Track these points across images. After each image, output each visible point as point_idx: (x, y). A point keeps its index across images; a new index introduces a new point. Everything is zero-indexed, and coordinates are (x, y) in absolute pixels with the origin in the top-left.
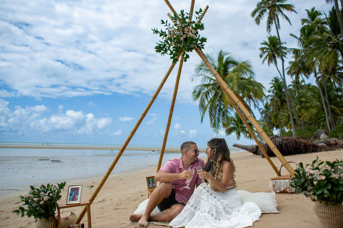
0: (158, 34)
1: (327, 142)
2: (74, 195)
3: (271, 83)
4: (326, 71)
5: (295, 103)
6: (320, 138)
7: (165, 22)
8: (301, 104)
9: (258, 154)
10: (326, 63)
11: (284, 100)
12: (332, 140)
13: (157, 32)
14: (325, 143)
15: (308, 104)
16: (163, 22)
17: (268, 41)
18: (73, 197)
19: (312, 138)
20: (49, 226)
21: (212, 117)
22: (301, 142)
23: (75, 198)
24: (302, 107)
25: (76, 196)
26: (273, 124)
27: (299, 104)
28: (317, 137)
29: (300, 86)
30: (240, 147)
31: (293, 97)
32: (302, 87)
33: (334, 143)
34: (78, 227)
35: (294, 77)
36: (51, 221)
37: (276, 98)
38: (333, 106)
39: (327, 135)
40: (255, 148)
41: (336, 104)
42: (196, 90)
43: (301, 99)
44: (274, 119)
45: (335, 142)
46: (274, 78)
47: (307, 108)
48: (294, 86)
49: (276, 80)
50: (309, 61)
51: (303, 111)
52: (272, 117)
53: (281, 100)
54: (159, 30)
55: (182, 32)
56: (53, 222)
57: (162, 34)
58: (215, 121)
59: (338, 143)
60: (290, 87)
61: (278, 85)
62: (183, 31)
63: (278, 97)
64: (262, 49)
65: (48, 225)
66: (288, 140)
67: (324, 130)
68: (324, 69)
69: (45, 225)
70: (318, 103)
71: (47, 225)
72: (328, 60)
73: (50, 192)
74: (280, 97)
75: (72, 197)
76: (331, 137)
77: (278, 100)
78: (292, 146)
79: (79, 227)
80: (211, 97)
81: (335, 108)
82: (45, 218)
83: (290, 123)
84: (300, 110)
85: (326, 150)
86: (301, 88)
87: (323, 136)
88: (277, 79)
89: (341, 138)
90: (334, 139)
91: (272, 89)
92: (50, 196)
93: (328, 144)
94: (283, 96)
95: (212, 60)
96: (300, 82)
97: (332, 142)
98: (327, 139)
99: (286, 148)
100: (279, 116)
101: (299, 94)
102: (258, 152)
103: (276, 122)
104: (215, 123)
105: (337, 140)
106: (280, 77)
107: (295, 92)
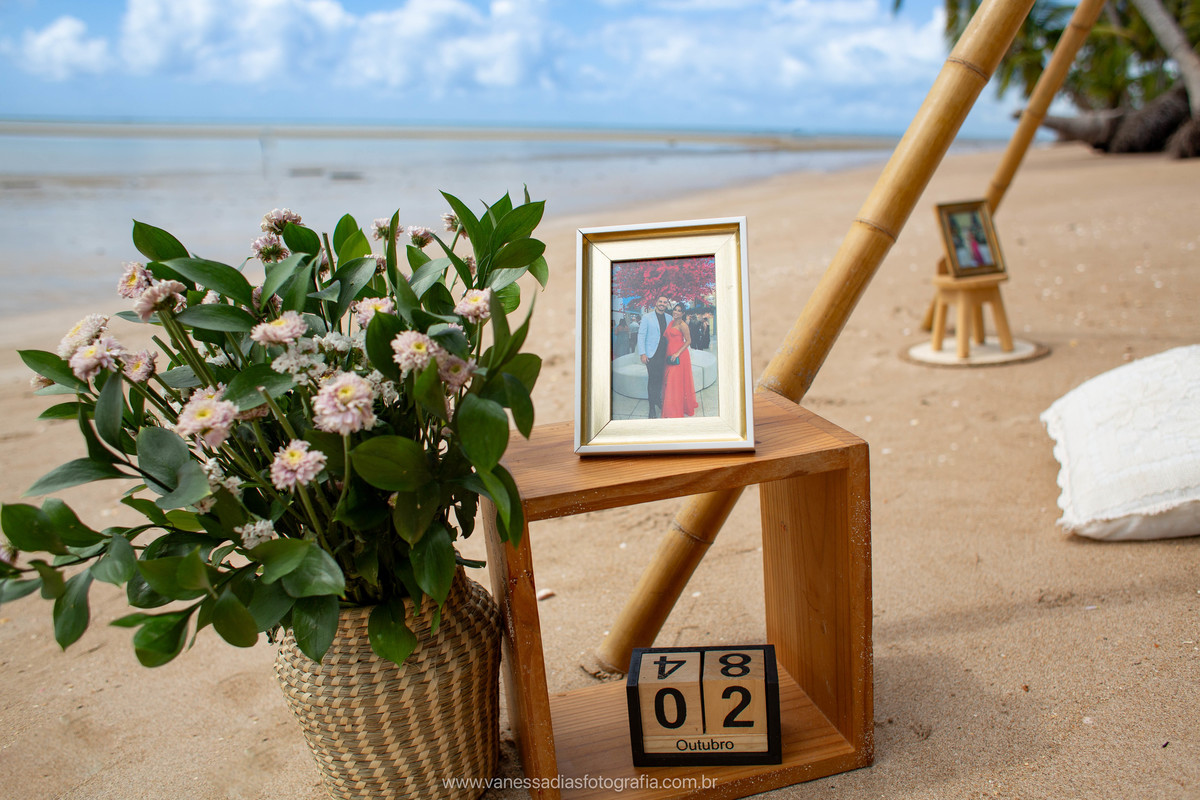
2: (656, 338)
18: (660, 365)
20: (421, 700)
23: (672, 373)
25: (686, 356)
34: (727, 694)
36: (430, 643)
56: (462, 656)
65: (407, 697)
69: (369, 701)
71: (395, 692)
73: (384, 305)
75: (634, 368)
79: (737, 697)
82: (365, 614)
92: (390, 369)
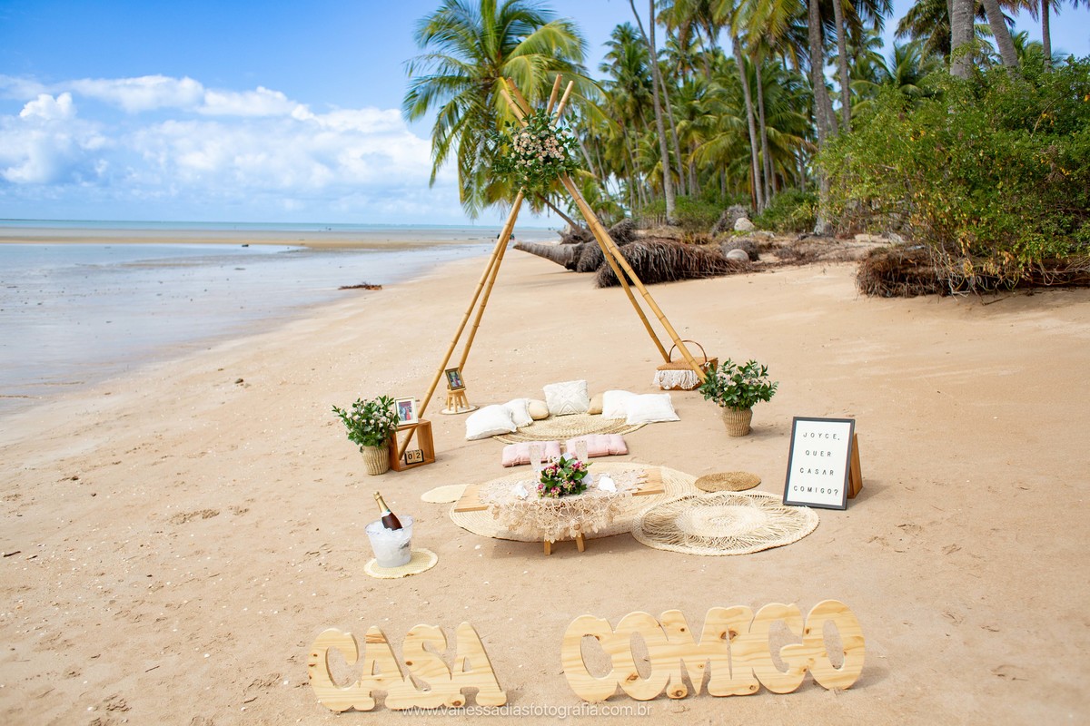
1: (748, 246)
2: (405, 412)
3: (609, 44)
5: (675, 112)
6: (735, 227)
8: (692, 119)
9: (578, 270)
10: (766, 21)
11: (645, 97)
12: (762, 236)
14: (745, 250)
15: (712, 118)
18: (406, 415)
19: (715, 228)
21: (464, 174)
22: (692, 252)
24: (694, 127)
26: (609, 165)
27: (686, 116)
28: (726, 227)
29: (692, 56)
30: (534, 249)
31: (668, 89)
32: (696, 61)
33: (765, 243)
35: (676, 31)
37: (623, 92)
38: (772, 129)
39: (751, 221)
40: (572, 252)
41: (781, 126)
42: (417, 92)
43: (690, 102)
44: (612, 151)
45: (768, 240)
46: (619, 26)
47: (706, 131)
48: (674, 56)
49: (624, 35)
50: (724, 10)
51: (695, 135)
52: (607, 146)
53: (635, 96)
58: (470, 182)
59: (775, 244)
60: (664, 57)
61: (629, 48)
63: (626, 88)
66: (662, 248)
67: (745, 208)
68: (759, 36)
70: (735, 119)
72: (770, 12)
74: (633, 88)
75: (403, 415)
76: (760, 228)
77: (630, 98)
78: (669, 262)
80: (461, 115)
81: (779, 134)
83: (656, 168)
84: (686, 133)
85: (746, 271)
86: (693, 63)
87: (742, 223)
88: (627, 31)
89: (781, 231)
90: (766, 233)
91: (611, 62)
93: (751, 249)
94: (641, 86)
95: (466, 11)
96: (692, 43)
97: (761, 242)
98: (752, 231)
99: (656, 266)
100: (628, 142)
101: (687, 86)
102: (579, 265)
103: (618, 159)
104: (468, 188)
105: (772, 236)
107: (676, 75)
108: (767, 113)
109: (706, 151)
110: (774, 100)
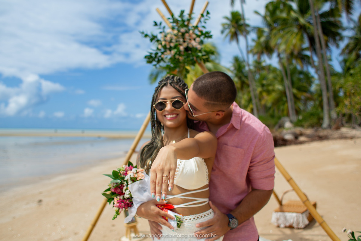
0: (148, 39)
1: (293, 134)
4: (292, 54)
5: (256, 85)
6: (285, 126)
7: (158, 23)
8: (263, 87)
11: (245, 81)
12: (298, 130)
13: (146, 36)
15: (271, 87)
16: (156, 24)
17: (229, 16)
19: (277, 127)
24: (265, 91)
27: (260, 87)
28: (281, 126)
32: (263, 68)
35: (256, 57)
38: (295, 90)
39: (292, 124)
41: (299, 89)
43: (262, 82)
46: (234, 56)
47: (269, 92)
48: (255, 67)
49: (236, 59)
51: (264, 94)
53: (241, 81)
54: (149, 34)
55: (181, 40)
57: (153, 38)
59: (303, 133)
61: (238, 64)
62: (184, 38)
64: (223, 25)
74: (240, 78)
76: (296, 126)
84: (261, 93)
87: (288, 125)
89: (306, 127)
90: (299, 128)
94: (243, 77)
96: (261, 62)
97: (298, 132)
106: (240, 56)
108: (293, 83)
109: (268, 100)
110: (295, 79)
